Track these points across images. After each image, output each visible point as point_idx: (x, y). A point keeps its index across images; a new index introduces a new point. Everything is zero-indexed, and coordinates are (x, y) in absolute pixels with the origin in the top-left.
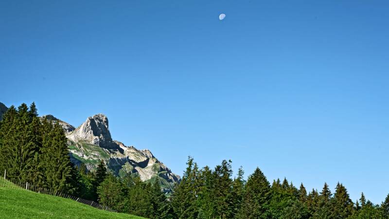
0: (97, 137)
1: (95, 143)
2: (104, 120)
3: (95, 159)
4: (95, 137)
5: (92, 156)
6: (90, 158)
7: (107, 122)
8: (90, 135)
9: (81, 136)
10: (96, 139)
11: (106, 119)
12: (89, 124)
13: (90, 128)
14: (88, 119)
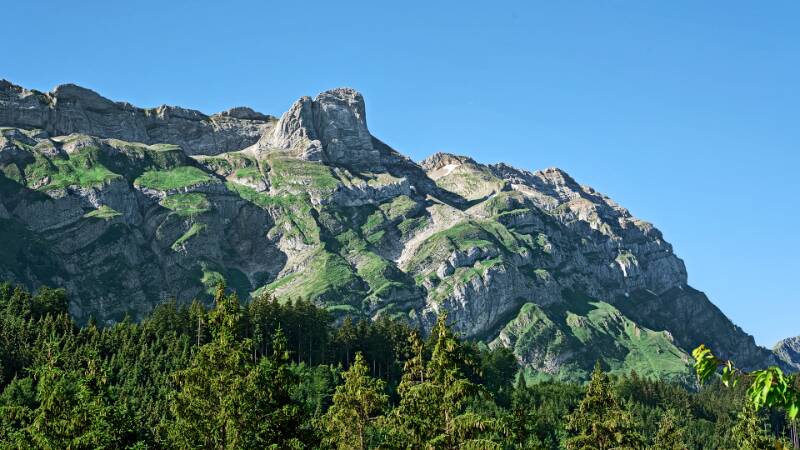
0: (317, 142)
1: (310, 158)
2: (351, 101)
3: (295, 192)
4: (308, 143)
5: (288, 188)
6: (282, 192)
7: (360, 104)
8: (299, 139)
9: (276, 145)
10: (313, 146)
11: (359, 98)
12: (297, 113)
13: (300, 121)
14: (297, 102)
